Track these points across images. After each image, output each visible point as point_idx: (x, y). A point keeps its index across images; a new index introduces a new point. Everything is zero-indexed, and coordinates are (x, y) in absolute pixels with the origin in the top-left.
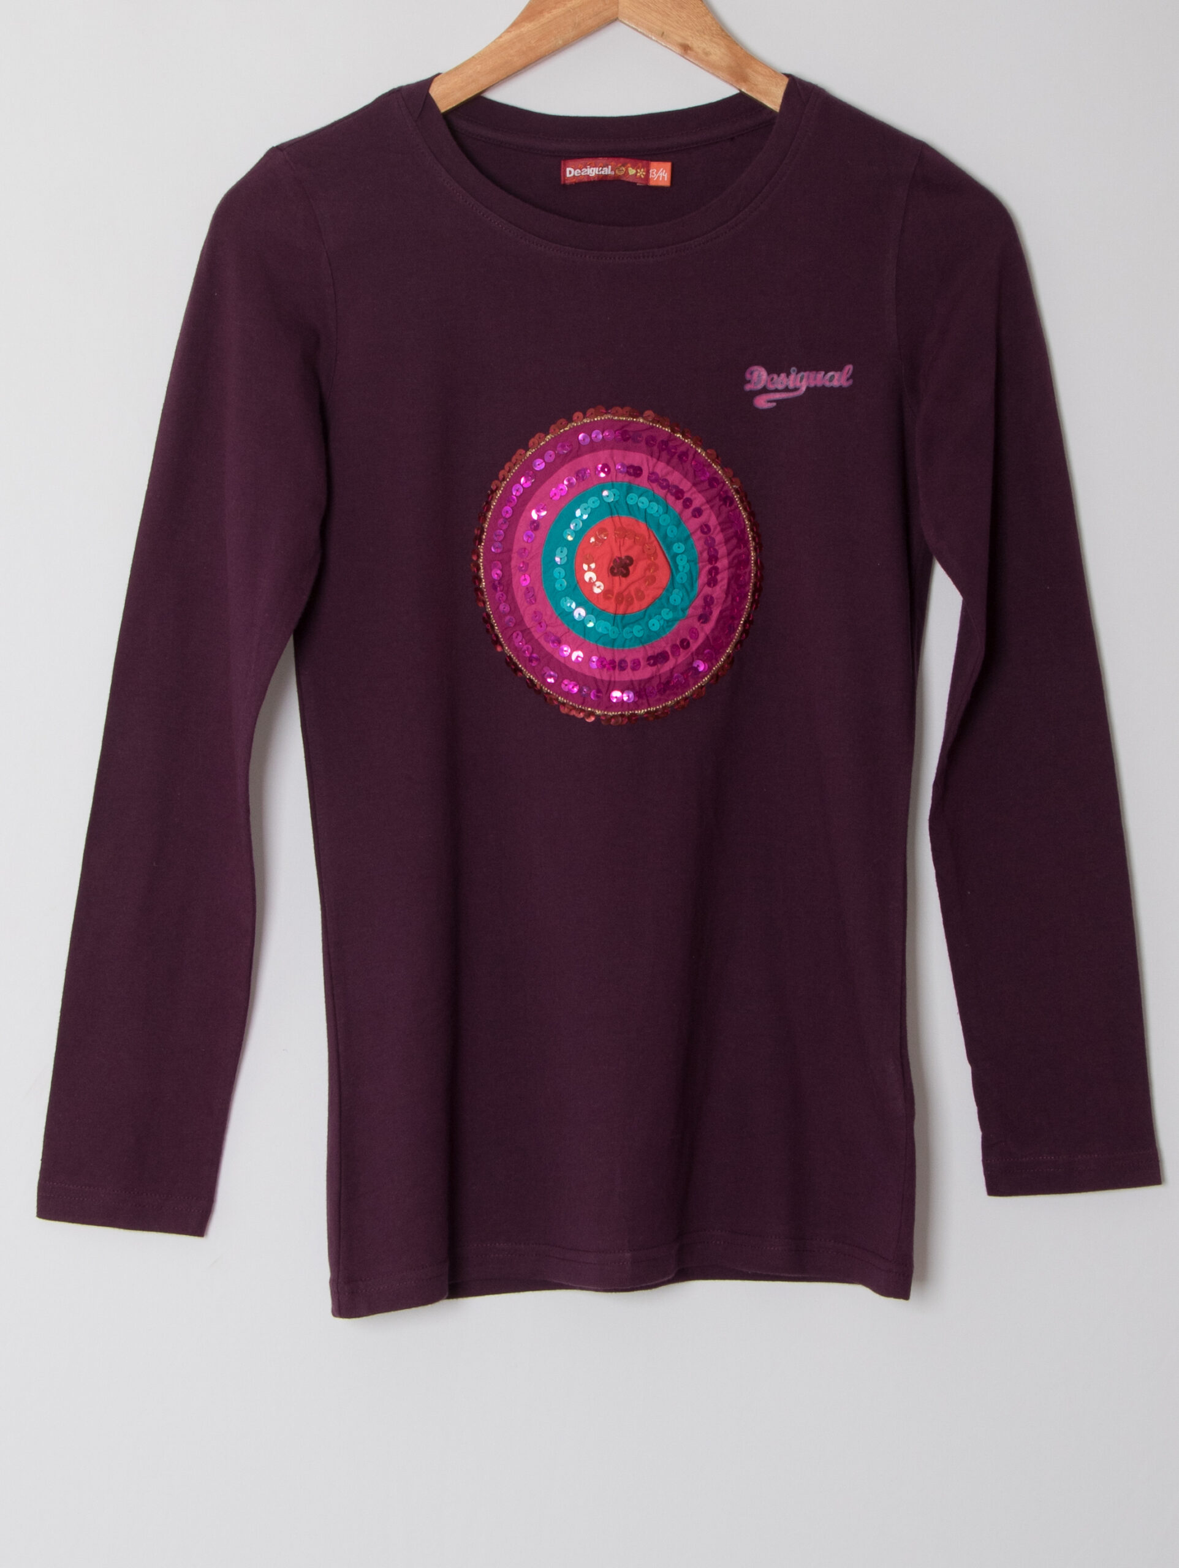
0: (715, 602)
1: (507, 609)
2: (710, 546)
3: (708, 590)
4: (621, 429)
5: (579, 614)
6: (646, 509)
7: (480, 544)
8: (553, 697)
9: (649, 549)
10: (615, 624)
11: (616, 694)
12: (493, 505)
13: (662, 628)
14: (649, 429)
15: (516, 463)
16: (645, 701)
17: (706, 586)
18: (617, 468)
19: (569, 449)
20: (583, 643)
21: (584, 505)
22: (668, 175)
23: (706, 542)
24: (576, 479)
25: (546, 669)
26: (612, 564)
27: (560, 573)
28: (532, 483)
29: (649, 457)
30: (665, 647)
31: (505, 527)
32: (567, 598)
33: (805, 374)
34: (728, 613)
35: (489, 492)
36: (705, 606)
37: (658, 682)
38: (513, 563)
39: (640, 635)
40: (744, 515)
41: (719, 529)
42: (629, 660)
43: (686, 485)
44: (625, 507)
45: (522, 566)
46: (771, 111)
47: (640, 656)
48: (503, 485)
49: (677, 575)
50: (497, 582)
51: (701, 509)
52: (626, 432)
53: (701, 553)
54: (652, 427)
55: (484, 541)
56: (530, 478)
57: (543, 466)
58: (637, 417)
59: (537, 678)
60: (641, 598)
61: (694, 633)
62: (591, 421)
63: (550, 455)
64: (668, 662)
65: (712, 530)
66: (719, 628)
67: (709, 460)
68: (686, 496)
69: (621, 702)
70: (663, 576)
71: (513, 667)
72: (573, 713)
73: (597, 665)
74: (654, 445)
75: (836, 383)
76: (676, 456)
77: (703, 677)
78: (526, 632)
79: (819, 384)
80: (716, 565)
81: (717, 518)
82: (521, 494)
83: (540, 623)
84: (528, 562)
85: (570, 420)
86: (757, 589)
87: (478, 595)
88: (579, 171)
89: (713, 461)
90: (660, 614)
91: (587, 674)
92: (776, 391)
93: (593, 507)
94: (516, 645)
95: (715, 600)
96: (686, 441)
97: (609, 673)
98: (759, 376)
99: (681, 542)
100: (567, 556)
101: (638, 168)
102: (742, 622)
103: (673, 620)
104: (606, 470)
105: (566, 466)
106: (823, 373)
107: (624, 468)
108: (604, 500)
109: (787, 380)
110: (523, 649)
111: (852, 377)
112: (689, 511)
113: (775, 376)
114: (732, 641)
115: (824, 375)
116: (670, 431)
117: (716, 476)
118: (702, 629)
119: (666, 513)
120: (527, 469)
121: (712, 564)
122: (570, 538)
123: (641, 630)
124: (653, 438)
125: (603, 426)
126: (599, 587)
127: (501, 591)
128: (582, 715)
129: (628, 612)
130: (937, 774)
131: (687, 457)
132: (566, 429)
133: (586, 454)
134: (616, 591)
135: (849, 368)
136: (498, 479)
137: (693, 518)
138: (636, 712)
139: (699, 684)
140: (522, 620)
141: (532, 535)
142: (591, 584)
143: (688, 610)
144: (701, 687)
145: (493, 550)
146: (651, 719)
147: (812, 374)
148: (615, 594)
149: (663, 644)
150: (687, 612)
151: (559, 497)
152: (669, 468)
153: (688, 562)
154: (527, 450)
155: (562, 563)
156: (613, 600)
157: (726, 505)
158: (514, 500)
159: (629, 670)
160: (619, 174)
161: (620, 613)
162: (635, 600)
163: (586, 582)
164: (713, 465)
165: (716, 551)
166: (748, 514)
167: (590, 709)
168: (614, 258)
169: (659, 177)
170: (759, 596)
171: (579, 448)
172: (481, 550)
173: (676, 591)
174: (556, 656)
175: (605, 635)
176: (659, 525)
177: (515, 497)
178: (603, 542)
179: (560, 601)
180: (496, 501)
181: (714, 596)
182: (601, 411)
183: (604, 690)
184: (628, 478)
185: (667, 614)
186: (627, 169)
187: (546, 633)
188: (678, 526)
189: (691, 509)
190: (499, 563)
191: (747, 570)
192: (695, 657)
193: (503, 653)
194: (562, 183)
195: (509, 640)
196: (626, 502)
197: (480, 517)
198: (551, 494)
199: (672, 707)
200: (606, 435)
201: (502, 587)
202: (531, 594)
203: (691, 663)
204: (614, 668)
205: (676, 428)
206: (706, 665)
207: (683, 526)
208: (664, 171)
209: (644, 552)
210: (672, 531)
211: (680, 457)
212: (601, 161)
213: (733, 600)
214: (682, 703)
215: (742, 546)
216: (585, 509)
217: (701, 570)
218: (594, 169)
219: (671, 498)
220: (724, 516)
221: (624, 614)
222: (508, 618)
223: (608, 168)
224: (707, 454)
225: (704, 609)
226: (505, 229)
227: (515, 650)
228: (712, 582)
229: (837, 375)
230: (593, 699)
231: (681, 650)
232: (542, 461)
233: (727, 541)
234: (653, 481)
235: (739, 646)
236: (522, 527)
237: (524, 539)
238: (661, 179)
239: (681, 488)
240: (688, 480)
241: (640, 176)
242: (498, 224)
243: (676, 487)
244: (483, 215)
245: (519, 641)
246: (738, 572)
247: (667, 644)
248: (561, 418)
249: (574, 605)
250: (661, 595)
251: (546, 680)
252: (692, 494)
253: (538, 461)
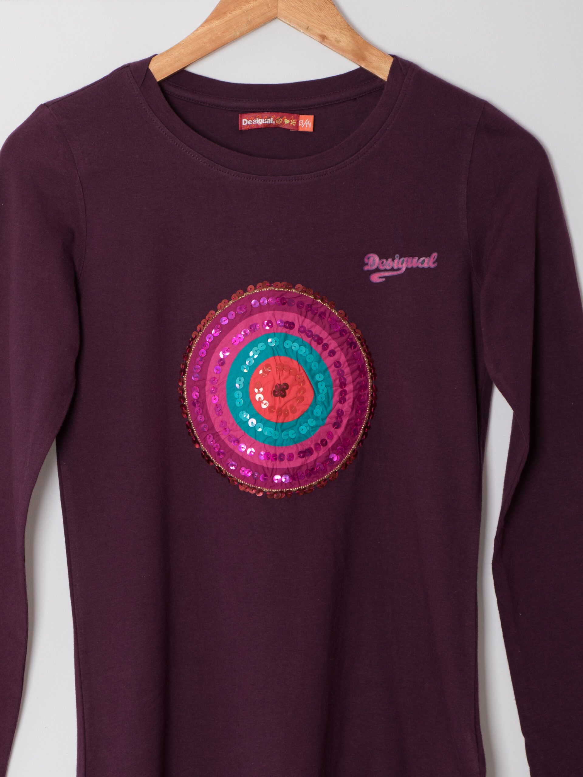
0: (344, 414)
1: (203, 419)
2: (341, 376)
3: (339, 406)
4: (280, 297)
5: (252, 423)
6: (297, 351)
7: (184, 375)
8: (234, 479)
9: (299, 378)
10: (277, 429)
11: (277, 477)
12: (193, 348)
13: (309, 432)
14: (299, 296)
15: (209, 319)
16: (297, 482)
17: (338, 403)
18: (277, 323)
19: (245, 310)
20: (255, 442)
21: (255, 349)
22: (311, 124)
23: (338, 374)
24: (250, 331)
25: (230, 460)
26: (274, 389)
27: (238, 394)
28: (220, 333)
29: (300, 316)
30: (310, 445)
31: (201, 363)
32: (244, 411)
33: (405, 259)
34: (353, 421)
35: (191, 339)
36: (338, 416)
37: (306, 469)
38: (207, 388)
39: (293, 437)
40: (364, 354)
41: (347, 364)
42: (286, 454)
43: (324, 335)
44: (283, 350)
45: (213, 389)
46: (382, 80)
47: (294, 451)
48: (200, 335)
49: (318, 395)
50: (195, 401)
51: (335, 351)
52: (284, 298)
53: (335, 381)
54: (301, 295)
55: (187, 373)
56: (218, 330)
57: (227, 322)
58: (290, 288)
59: (223, 466)
60: (294, 412)
61: (330, 435)
62: (259, 291)
63: (232, 315)
64: (313, 455)
65: (342, 366)
66: (347, 431)
67: (340, 318)
68: (325, 342)
69: (281, 482)
70: (309, 397)
71: (207, 459)
72: (248, 490)
73: (264, 457)
74: (303, 308)
75: (426, 265)
76: (318, 315)
77: (337, 465)
78: (216, 435)
79: (415, 266)
80: (345, 389)
81: (346, 357)
82: (212, 341)
83: (225, 429)
84: (217, 387)
85: (246, 291)
86: (373, 405)
87: (183, 409)
88: (251, 121)
89: (343, 318)
90: (307, 422)
91: (258, 463)
92: (386, 270)
93: (262, 350)
94: (209, 443)
95: (344, 413)
96: (324, 304)
97: (273, 463)
98: (374, 261)
99: (321, 373)
100: (243, 383)
101: (291, 119)
102: (363, 428)
103: (316, 427)
104: (270, 324)
105: (243, 322)
106: (417, 258)
107: (282, 323)
108: (268, 345)
109: (393, 263)
110: (214, 447)
111: (436, 261)
112: (326, 353)
113: (385, 261)
114: (356, 440)
115: (418, 260)
116: (313, 298)
117: (344, 328)
118: (336, 432)
119: (311, 353)
120: (216, 324)
121: (342, 388)
122: (245, 371)
123: (294, 433)
124: (302, 303)
125: (268, 295)
126: (265, 404)
127: (198, 407)
128: (254, 492)
129: (285, 421)
130: (497, 532)
131: (325, 316)
132: (243, 297)
133: (257, 314)
134: (277, 407)
135: (435, 255)
136: (196, 330)
137: (329, 357)
138: (291, 489)
139: (334, 470)
140: (213, 427)
141: (220, 369)
142: (260, 402)
143: (326, 420)
144: (335, 472)
145: (193, 379)
146: (301, 494)
147: (410, 259)
148: (276, 409)
149: (309, 443)
150: (325, 421)
151: (238, 343)
152: (313, 323)
153: (326, 387)
154: (216, 311)
155: (241, 388)
156: (275, 413)
157: (351, 348)
158: (207, 345)
159: (286, 460)
160: (278, 123)
161: (280, 422)
162: (290, 413)
163: (257, 401)
164: (343, 320)
165: (345, 379)
166: (367, 354)
167: (259, 488)
168: (275, 181)
169: (305, 125)
170: (374, 410)
171: (252, 310)
172: (185, 379)
173: (318, 406)
174: (236, 451)
175: (270, 436)
176: (306, 362)
177: (208, 343)
178: (268, 374)
179: (239, 414)
180: (195, 345)
181: (344, 410)
182: (266, 284)
183: (269, 475)
184: (285, 330)
185: (312, 422)
186: (283, 120)
187: (229, 435)
188: (319, 362)
189: (328, 350)
190: (197, 387)
191: (366, 392)
192: (331, 452)
193: (200, 448)
194: (240, 129)
195: (204, 440)
196: (284, 346)
197: (184, 357)
198: (233, 341)
199: (315, 486)
200: (270, 301)
201: (199, 404)
202: (219, 409)
203: (328, 456)
204: (276, 459)
205: (317, 296)
206: (339, 457)
207: (322, 363)
208: (309, 121)
209: (296, 380)
210: (315, 366)
211: (320, 315)
212: (266, 114)
213: (357, 412)
214: (322, 483)
215: (363, 376)
216: (256, 351)
217: (335, 392)
218: (261, 120)
219: (314, 344)
220: (350, 355)
221: (283, 423)
222: (203, 425)
223: (271, 119)
224: (338, 313)
225: (337, 418)
226: (201, 161)
227: (208, 447)
228: (342, 400)
229: (427, 259)
230: (262, 481)
231: (322, 447)
232: (226, 318)
233: (352, 372)
234: (302, 332)
235: (360, 444)
236: (213, 363)
237: (215, 371)
238: (306, 127)
239: (321, 336)
240: (326, 331)
241: (293, 125)
242: (196, 158)
243: (318, 336)
244: (186, 151)
245: (211, 441)
246: (360, 393)
247: (312, 442)
248: (239, 290)
249: (248, 417)
250: (308, 408)
251: (230, 468)
252: (328, 341)
253: (224, 319)
